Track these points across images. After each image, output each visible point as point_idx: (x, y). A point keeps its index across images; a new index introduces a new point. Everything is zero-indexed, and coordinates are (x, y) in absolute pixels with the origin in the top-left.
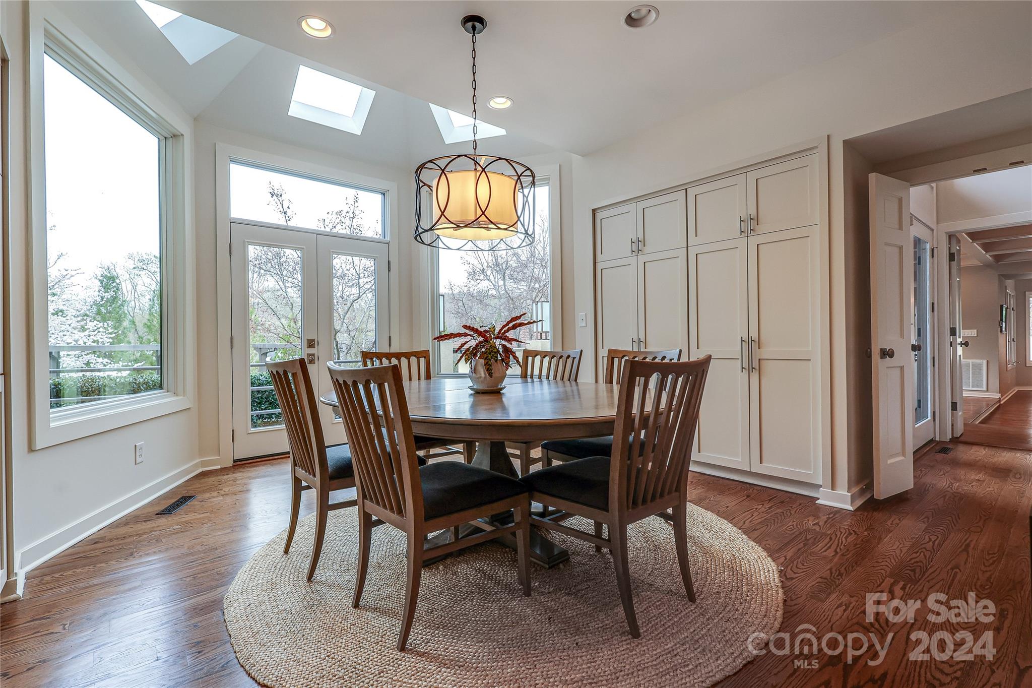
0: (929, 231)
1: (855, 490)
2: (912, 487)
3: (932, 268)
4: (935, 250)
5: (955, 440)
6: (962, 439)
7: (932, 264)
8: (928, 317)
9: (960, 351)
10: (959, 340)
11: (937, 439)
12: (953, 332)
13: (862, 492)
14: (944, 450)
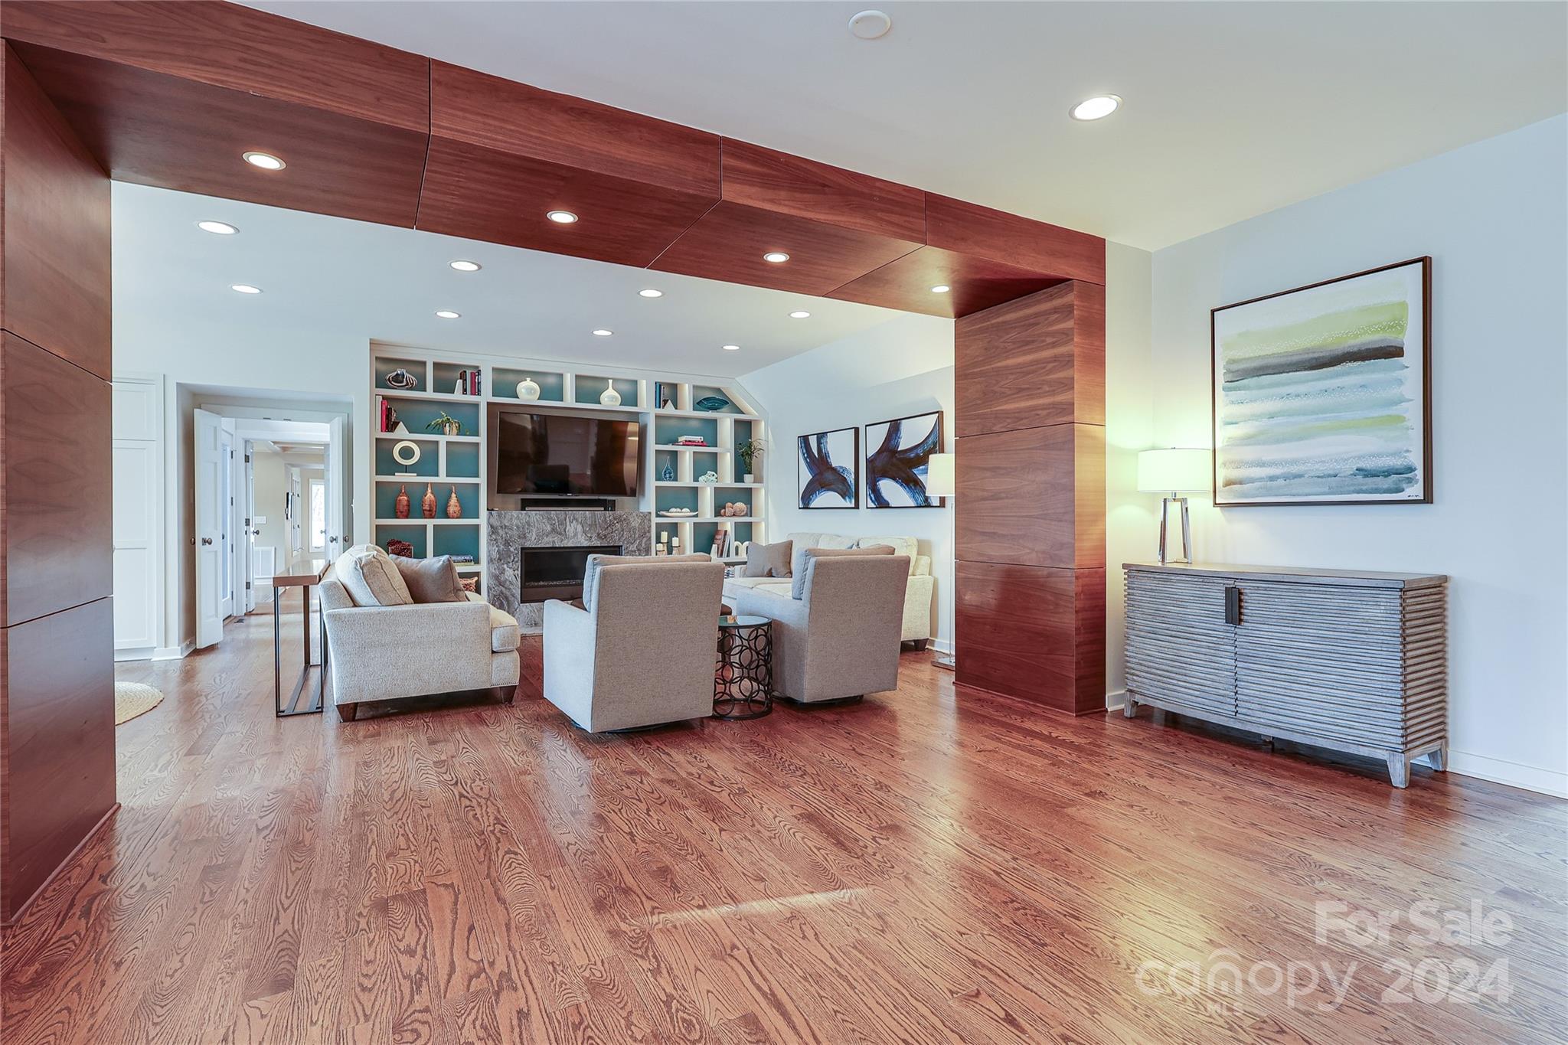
0: (230, 436)
1: (184, 645)
2: (222, 639)
3: (232, 468)
4: (234, 452)
5: (249, 614)
6: (254, 612)
7: (232, 464)
8: (229, 509)
9: (252, 537)
10: (252, 529)
11: (235, 615)
12: (247, 522)
13: (188, 646)
14: (241, 621)
